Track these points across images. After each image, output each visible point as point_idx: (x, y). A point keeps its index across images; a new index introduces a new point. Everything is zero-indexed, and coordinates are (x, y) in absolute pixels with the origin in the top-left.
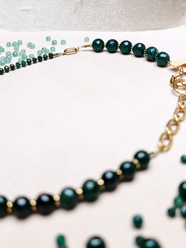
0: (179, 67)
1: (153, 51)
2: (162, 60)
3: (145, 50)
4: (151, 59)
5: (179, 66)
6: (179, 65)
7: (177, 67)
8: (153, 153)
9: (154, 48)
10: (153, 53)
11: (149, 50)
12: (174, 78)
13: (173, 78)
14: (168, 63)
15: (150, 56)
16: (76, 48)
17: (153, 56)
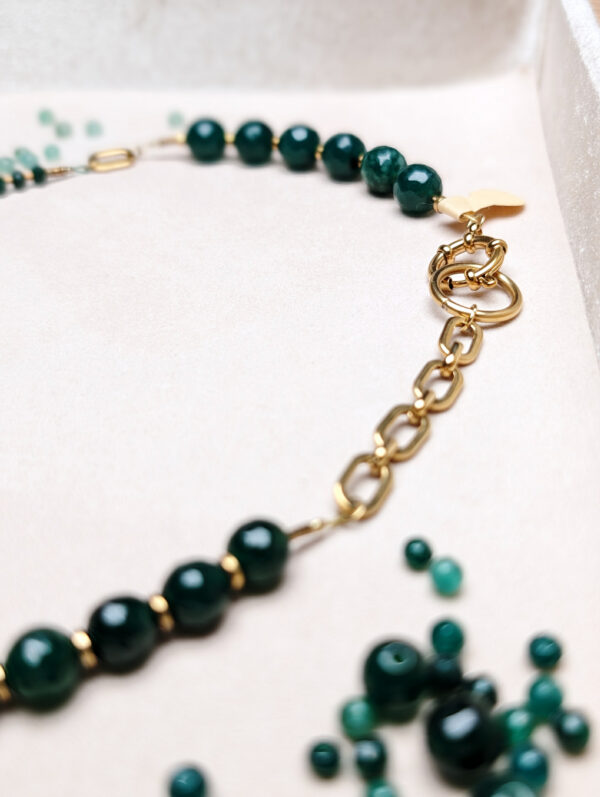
0: (469, 217)
1: (387, 161)
2: (411, 193)
3: (361, 158)
4: (382, 188)
5: (471, 213)
6: (468, 210)
7: (462, 216)
8: (305, 530)
9: (391, 149)
10: (384, 169)
11: (372, 157)
12: (447, 256)
13: (442, 255)
14: (433, 202)
15: (376, 178)
16: (132, 147)
17: (384, 177)
